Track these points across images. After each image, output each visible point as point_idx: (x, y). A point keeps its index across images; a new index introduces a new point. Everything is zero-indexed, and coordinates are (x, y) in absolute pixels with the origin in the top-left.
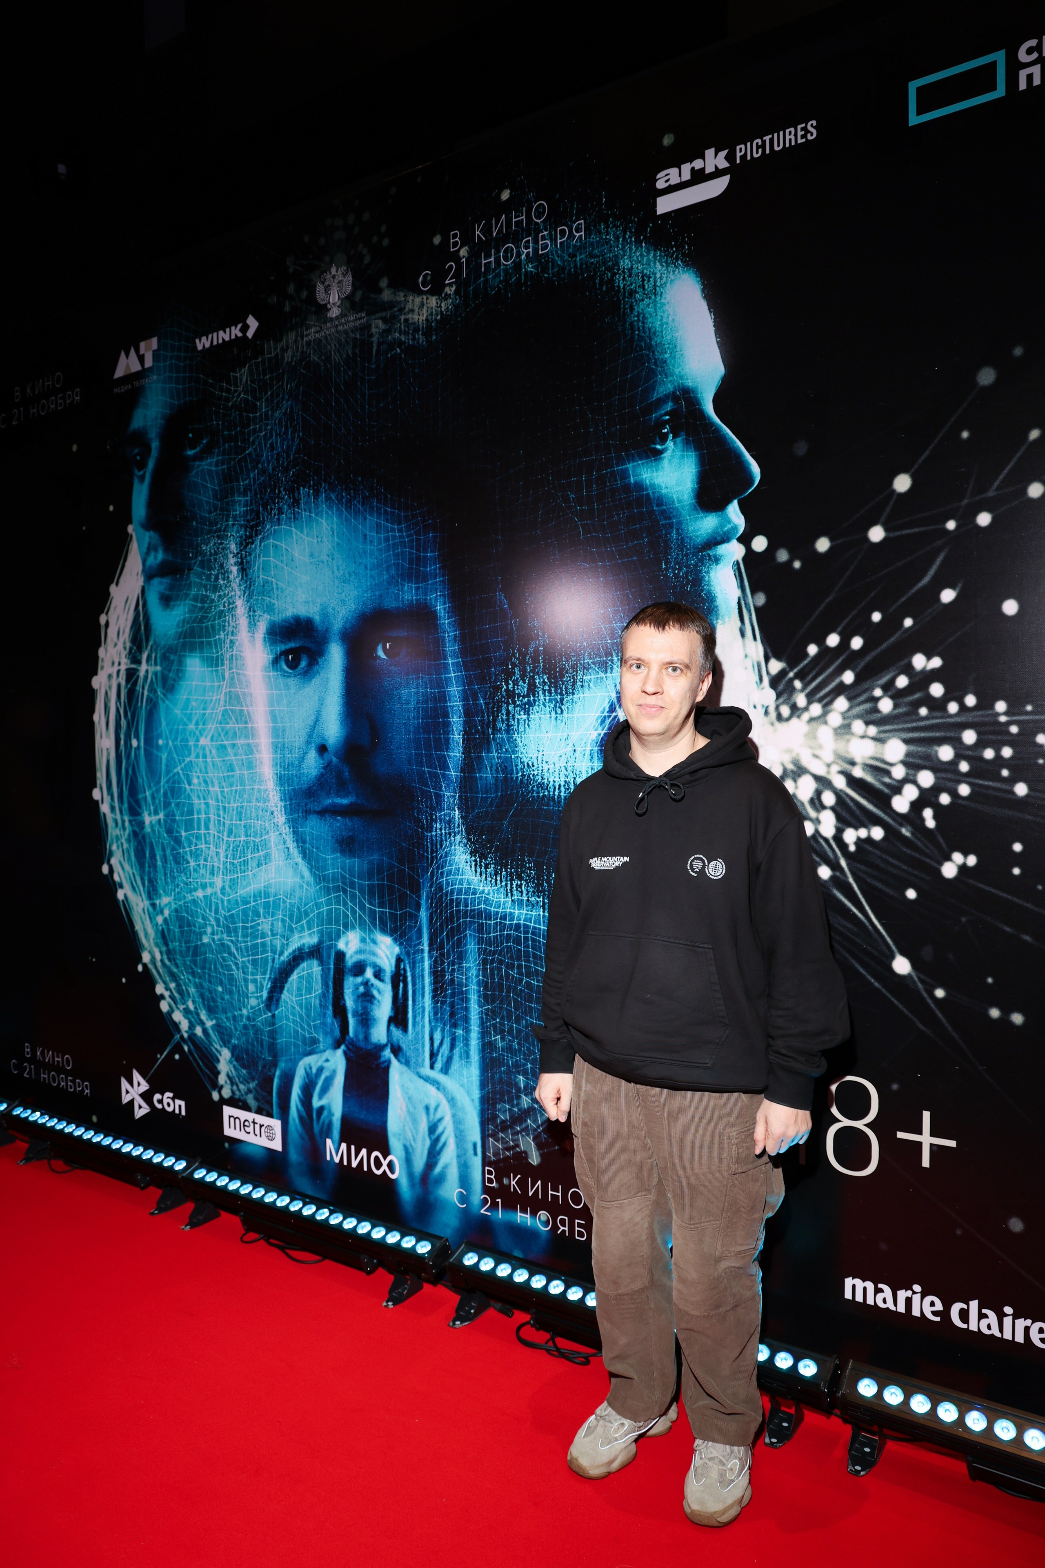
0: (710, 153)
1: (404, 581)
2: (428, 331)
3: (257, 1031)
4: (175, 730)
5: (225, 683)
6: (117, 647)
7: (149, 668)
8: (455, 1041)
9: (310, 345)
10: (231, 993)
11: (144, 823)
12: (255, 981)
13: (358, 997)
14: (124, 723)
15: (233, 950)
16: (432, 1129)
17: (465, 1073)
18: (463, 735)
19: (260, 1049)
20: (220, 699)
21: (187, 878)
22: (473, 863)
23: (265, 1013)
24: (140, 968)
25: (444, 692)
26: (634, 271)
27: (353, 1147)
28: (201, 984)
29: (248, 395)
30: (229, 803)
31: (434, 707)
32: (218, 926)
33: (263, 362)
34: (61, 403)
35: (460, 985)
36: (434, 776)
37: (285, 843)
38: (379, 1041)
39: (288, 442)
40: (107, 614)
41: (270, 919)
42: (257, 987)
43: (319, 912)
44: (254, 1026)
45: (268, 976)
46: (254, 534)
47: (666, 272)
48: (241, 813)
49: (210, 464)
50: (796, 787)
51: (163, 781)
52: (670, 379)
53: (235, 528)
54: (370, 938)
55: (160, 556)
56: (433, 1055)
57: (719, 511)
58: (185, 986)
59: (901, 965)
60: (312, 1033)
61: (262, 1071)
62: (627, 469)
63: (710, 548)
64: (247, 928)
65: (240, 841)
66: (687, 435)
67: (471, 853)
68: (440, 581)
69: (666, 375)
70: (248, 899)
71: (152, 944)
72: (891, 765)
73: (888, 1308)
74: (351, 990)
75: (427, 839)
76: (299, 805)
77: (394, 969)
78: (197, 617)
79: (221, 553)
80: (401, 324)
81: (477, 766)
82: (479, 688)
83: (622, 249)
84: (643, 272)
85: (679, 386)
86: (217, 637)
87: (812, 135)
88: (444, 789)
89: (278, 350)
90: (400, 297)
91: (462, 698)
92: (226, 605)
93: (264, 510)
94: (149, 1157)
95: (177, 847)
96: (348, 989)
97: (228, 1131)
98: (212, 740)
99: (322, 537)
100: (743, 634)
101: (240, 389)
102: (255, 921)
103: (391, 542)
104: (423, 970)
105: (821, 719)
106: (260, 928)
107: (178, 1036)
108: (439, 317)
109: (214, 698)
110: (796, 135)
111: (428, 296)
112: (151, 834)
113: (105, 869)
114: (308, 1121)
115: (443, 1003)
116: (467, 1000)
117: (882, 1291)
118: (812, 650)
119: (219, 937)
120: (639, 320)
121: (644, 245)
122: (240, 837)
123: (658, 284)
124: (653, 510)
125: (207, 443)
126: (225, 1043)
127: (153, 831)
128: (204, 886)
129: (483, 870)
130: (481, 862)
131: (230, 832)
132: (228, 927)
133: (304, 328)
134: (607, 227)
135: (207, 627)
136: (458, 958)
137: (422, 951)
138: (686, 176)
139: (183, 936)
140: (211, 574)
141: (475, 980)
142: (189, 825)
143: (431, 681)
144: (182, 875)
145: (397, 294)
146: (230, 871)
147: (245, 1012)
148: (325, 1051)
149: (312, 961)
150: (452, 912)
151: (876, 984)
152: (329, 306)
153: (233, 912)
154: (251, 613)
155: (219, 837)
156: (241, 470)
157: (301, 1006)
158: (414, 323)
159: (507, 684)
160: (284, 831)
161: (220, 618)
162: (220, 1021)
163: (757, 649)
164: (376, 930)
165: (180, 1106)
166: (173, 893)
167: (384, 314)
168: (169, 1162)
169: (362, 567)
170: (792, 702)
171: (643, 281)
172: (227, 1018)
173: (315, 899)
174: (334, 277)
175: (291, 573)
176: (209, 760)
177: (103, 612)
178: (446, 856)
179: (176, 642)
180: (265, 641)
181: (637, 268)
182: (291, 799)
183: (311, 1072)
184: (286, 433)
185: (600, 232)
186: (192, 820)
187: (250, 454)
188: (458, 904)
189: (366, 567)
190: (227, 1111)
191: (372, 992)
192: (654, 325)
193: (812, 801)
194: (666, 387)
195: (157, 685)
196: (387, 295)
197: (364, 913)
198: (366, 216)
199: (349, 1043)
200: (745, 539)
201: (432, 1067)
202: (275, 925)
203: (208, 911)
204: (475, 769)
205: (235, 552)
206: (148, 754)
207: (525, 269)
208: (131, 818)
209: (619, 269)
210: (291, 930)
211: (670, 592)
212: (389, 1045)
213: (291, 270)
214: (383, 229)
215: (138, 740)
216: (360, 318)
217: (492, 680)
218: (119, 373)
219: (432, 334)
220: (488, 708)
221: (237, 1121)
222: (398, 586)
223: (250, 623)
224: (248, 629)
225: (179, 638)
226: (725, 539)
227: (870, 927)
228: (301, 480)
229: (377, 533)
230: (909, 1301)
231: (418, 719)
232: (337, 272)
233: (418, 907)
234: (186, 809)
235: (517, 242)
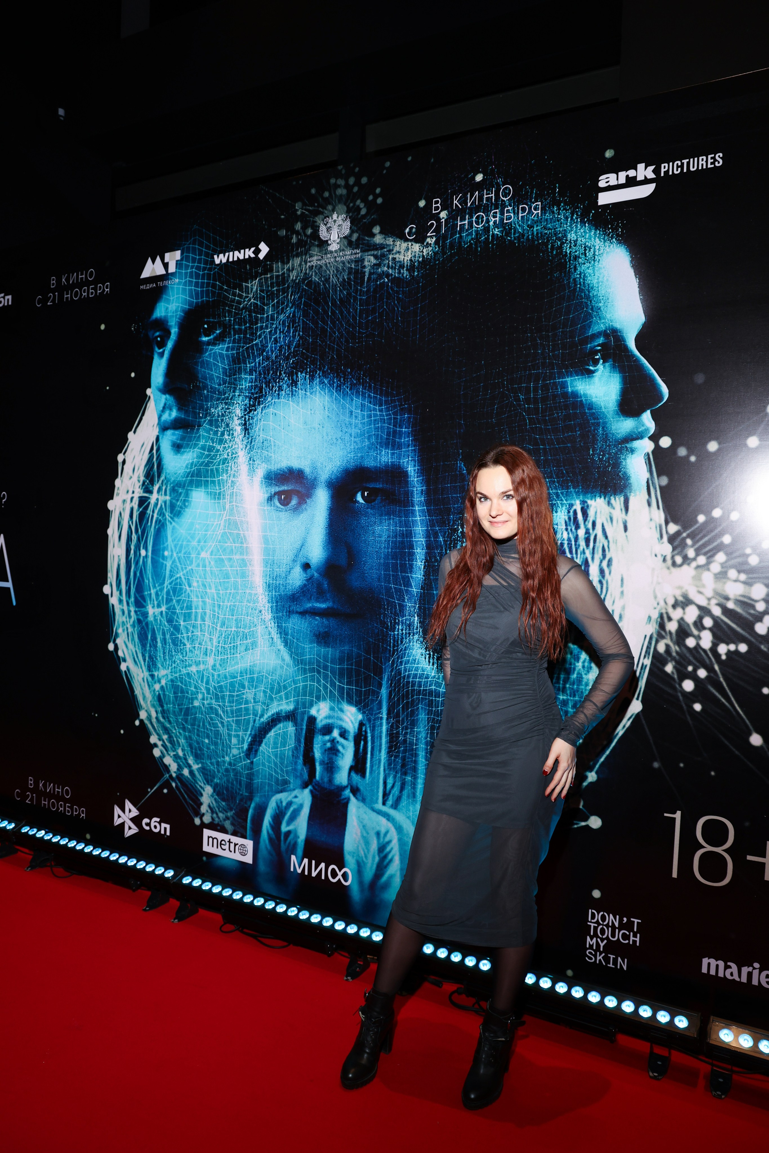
0: (641, 166)
1: (382, 447)
2: (411, 268)
3: (236, 773)
4: (179, 545)
5: (226, 512)
6: (132, 479)
7: (160, 497)
8: (405, 785)
9: (312, 269)
10: (216, 744)
11: (148, 613)
12: (237, 736)
13: (325, 750)
14: (134, 537)
15: (220, 712)
16: (381, 849)
17: (411, 808)
18: (425, 563)
19: (238, 787)
20: (220, 524)
21: (183, 657)
22: (427, 656)
23: (244, 761)
24: (137, 723)
25: (411, 530)
26: (579, 243)
27: (313, 862)
28: (190, 737)
29: (257, 301)
30: (223, 602)
31: (402, 541)
32: (208, 693)
33: (272, 277)
34: (92, 293)
35: (412, 744)
36: (399, 591)
37: (270, 634)
38: (341, 783)
39: (289, 339)
40: (124, 454)
41: (254, 690)
42: (239, 741)
43: (296, 687)
44: (234, 770)
45: (249, 733)
46: (257, 404)
47: (603, 246)
48: (233, 610)
49: (222, 349)
50: (684, 613)
51: (167, 583)
52: (603, 321)
53: (241, 398)
54: (338, 708)
55: (174, 414)
56: (385, 795)
57: (636, 417)
58: (176, 738)
59: (756, 740)
60: (284, 776)
61: (239, 803)
62: (566, 381)
63: (627, 442)
64: (233, 696)
65: (231, 631)
66: (614, 361)
67: (426, 649)
68: (412, 450)
69: (599, 318)
70: (236, 675)
71: (149, 705)
72: (756, 601)
73: (734, 979)
74: (319, 745)
75: (390, 637)
76: (284, 607)
77: (357, 731)
78: (204, 462)
79: (227, 415)
80: (389, 261)
81: (435, 585)
82: (439, 529)
83: (570, 226)
84: (585, 244)
85: (609, 327)
86: (221, 478)
87: (719, 163)
88: (406, 601)
89: (285, 270)
90: (390, 241)
91: (425, 535)
92: (230, 454)
93: (266, 387)
94: (142, 867)
95: (176, 633)
96: (317, 744)
97: (206, 848)
98: (211, 554)
99: (315, 410)
100: (649, 504)
101: (251, 296)
102: (240, 691)
103: (372, 418)
104: (381, 732)
105: (706, 567)
106: (244, 696)
107: (168, 775)
108: (421, 259)
109: (215, 523)
110: (707, 162)
111: (413, 243)
112: (154, 622)
113: (111, 647)
114: (276, 841)
115: (396, 757)
116: (416, 755)
117: (730, 967)
118: (701, 518)
119: (208, 702)
120: (580, 277)
121: (587, 225)
122: (231, 628)
123: (597, 253)
124: (585, 412)
125: (220, 333)
126: (208, 782)
127: (156, 620)
128: (198, 664)
129: (435, 661)
130: (433, 655)
131: (223, 624)
132: (217, 695)
133: (308, 256)
134: (559, 209)
135: (212, 470)
136: (410, 724)
137: (381, 718)
138: (622, 180)
139: (176, 700)
140: (218, 431)
141: (424, 741)
142: (187, 617)
143: (400, 522)
144: (179, 654)
145: (387, 239)
146: (221, 653)
147: (227, 759)
148: (294, 790)
149: (287, 723)
150: (408, 691)
151: (737, 752)
152: (329, 242)
153: (222, 684)
154: (251, 462)
155: (213, 627)
156: (249, 356)
157: (276, 756)
158: (400, 262)
159: (462, 528)
160: (270, 625)
161: (224, 463)
162: (205, 765)
163: (659, 516)
164: (343, 701)
165: (165, 829)
166: (170, 668)
167: (376, 253)
168: (159, 871)
169: (348, 435)
170: (684, 554)
171: (585, 250)
172: (211, 763)
173: (293, 677)
174: (335, 221)
175: (287, 435)
176: (208, 569)
177: (121, 453)
178: (405, 650)
179: (184, 479)
180: (262, 483)
181: (581, 241)
182: (277, 602)
183: (282, 805)
184: (289, 331)
185: (553, 212)
186: (190, 614)
187: (257, 344)
188: (413, 685)
189: (351, 435)
190: (207, 833)
191: (337, 747)
192: (592, 282)
193: (695, 624)
194: (598, 327)
195: (166, 510)
196: (378, 239)
197: (335, 689)
198: (364, 180)
199: (316, 784)
200: (655, 438)
201: (384, 804)
202: (257, 695)
203: (200, 682)
204: (433, 588)
205: (240, 415)
206: (154, 562)
207: (493, 232)
208: (137, 609)
209: (567, 240)
210: (271, 699)
211: (595, 471)
212: (349, 787)
213: (299, 213)
214: (378, 191)
215: (146, 550)
216: (355, 254)
217: (451, 524)
218: (146, 274)
219: (415, 271)
220: (446, 545)
221: (215, 841)
222: (377, 451)
223: (249, 469)
224: (247, 474)
225: (187, 476)
226: (639, 437)
227: (734, 713)
228: (299, 367)
229: (361, 411)
230: (750, 975)
231: (388, 548)
232: (338, 218)
233: (380, 686)
234: (185, 605)
235: (487, 211)
